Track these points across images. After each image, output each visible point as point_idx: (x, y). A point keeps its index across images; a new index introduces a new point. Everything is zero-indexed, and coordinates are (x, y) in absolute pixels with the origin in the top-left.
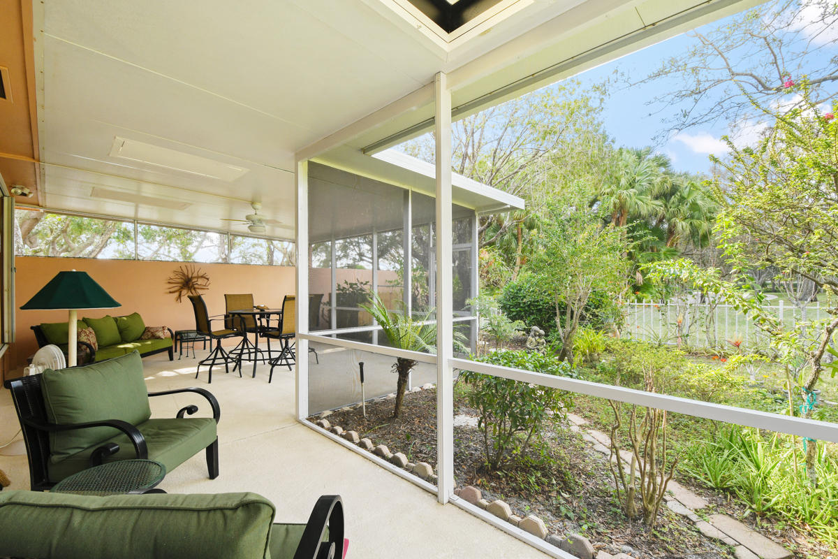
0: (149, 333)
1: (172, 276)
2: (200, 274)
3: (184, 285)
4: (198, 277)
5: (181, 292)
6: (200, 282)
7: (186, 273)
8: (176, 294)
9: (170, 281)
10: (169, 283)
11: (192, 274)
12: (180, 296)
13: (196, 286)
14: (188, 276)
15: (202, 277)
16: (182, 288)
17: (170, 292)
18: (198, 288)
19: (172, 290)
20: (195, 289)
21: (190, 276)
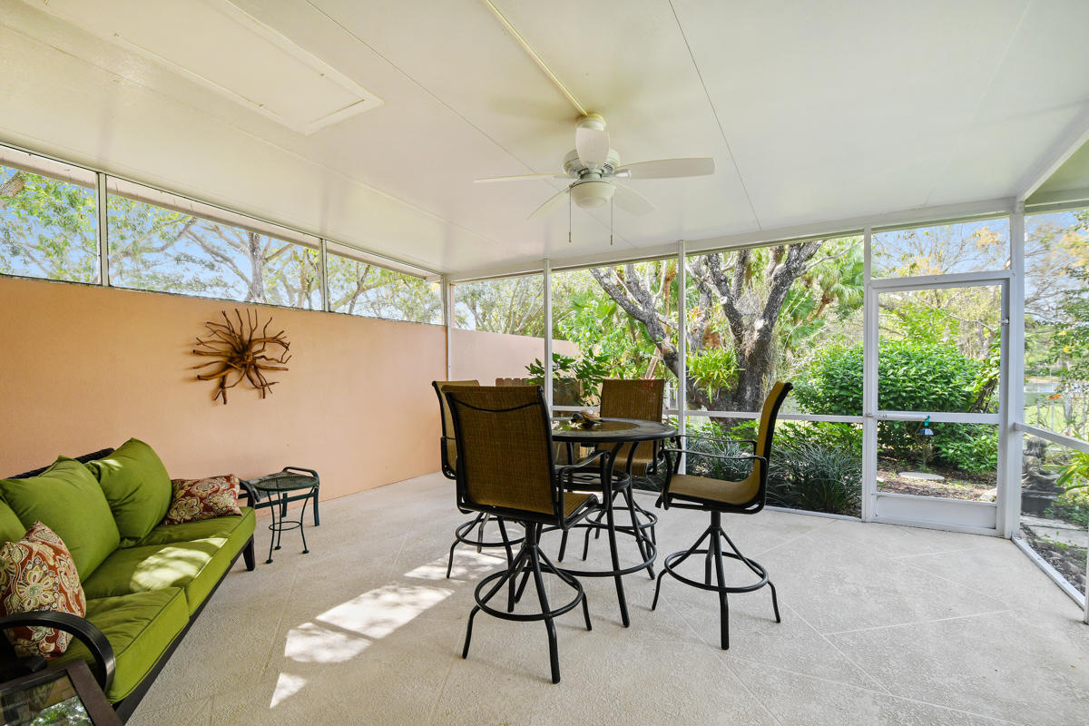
0: (194, 501)
1: (203, 334)
2: (271, 333)
3: (231, 359)
4: (265, 341)
5: (224, 378)
6: (272, 351)
7: (237, 331)
8: (214, 383)
9: (201, 348)
10: (195, 352)
11: (252, 331)
12: (222, 385)
13: (258, 362)
14: (241, 337)
15: (275, 340)
16: (227, 367)
17: (199, 378)
18: (265, 368)
19: (203, 371)
20: (256, 368)
21: (246, 337)
